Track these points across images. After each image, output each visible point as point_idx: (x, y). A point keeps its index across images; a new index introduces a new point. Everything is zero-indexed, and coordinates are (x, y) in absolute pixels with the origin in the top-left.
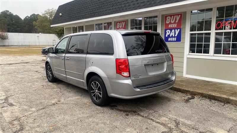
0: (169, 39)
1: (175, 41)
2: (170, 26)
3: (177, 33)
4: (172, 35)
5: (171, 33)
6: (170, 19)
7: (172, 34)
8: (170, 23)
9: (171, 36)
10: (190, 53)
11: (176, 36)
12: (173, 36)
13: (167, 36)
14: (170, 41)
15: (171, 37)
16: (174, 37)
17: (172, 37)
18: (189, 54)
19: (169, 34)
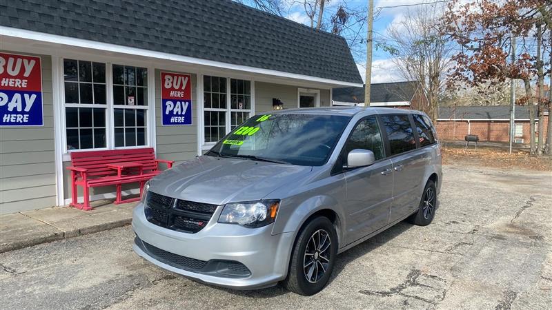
0: (172, 120)
1: (182, 123)
2: (172, 94)
3: (185, 107)
4: (177, 112)
5: (174, 107)
6: (171, 80)
7: (177, 110)
8: (172, 89)
9: (175, 113)
10: (207, 143)
11: (184, 113)
12: (179, 113)
13: (167, 113)
14: (174, 123)
15: (175, 116)
16: (181, 115)
17: (177, 115)
18: (205, 145)
19: (171, 109)
